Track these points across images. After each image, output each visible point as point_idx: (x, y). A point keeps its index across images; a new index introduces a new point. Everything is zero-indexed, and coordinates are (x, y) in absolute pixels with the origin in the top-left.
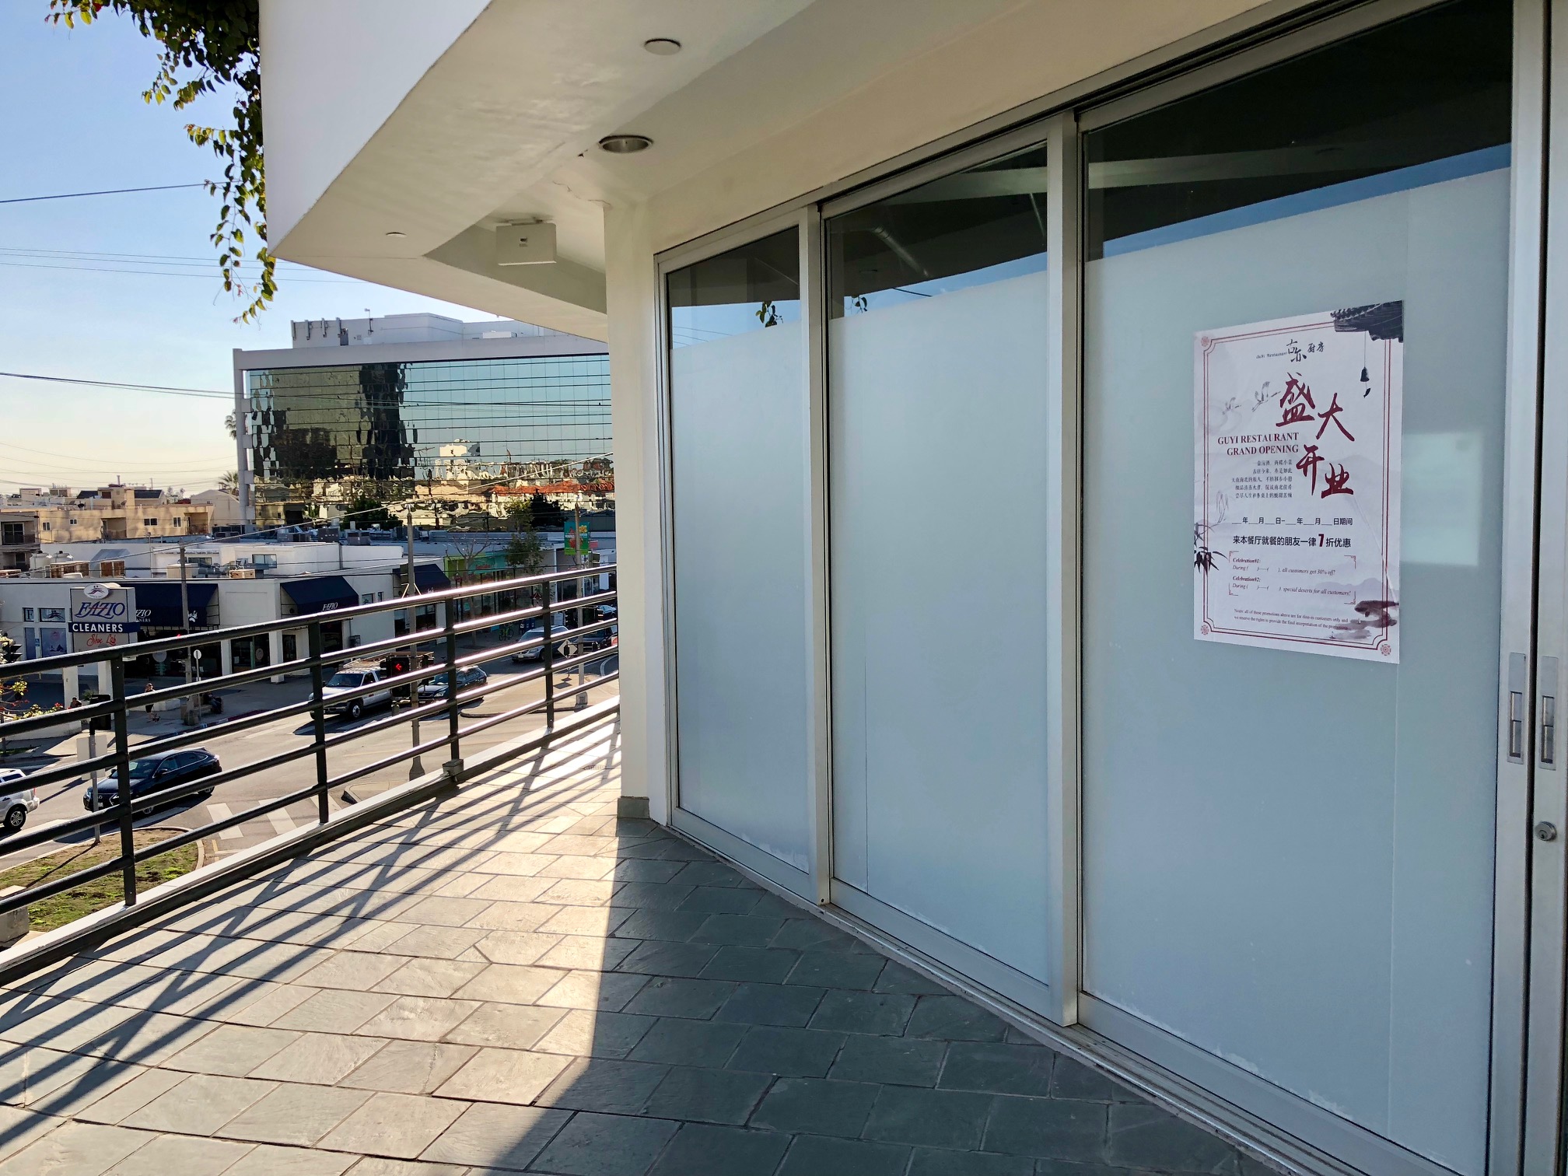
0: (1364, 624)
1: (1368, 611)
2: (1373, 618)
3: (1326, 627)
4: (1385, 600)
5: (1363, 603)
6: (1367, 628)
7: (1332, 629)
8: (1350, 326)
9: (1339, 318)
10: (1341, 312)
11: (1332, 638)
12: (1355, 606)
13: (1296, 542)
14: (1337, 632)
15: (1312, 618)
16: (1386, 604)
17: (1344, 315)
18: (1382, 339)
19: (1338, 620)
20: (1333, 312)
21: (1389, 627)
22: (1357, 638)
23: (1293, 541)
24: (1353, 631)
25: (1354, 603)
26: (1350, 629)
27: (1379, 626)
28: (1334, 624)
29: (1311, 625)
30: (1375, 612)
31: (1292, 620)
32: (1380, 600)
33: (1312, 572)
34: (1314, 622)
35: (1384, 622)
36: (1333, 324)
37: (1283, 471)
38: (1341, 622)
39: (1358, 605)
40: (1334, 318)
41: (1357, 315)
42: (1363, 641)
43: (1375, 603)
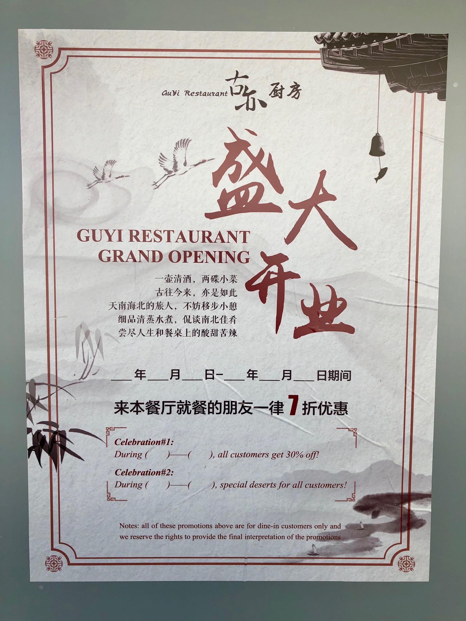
0: (370, 528)
1: (377, 509)
2: (384, 518)
3: (302, 538)
4: (406, 491)
5: (368, 498)
6: (375, 535)
7: (313, 542)
8: (352, 62)
9: (330, 46)
10: (335, 36)
11: (313, 555)
12: (353, 504)
13: (246, 409)
14: (320, 545)
15: (276, 527)
16: (409, 497)
17: (340, 43)
18: (409, 90)
19: (323, 526)
20: (319, 34)
21: (413, 532)
22: (357, 550)
23: (239, 407)
24: (350, 541)
25: (353, 500)
26: (345, 539)
27: (395, 531)
28: (316, 532)
29: (272, 538)
30: (389, 510)
31: (237, 532)
32: (398, 491)
33: (275, 456)
34: (279, 532)
35: (405, 523)
36: (319, 55)
37: (219, 294)
38: (329, 530)
39: (360, 502)
40: (322, 46)
41: (364, 46)
42: (368, 554)
43: (389, 496)
